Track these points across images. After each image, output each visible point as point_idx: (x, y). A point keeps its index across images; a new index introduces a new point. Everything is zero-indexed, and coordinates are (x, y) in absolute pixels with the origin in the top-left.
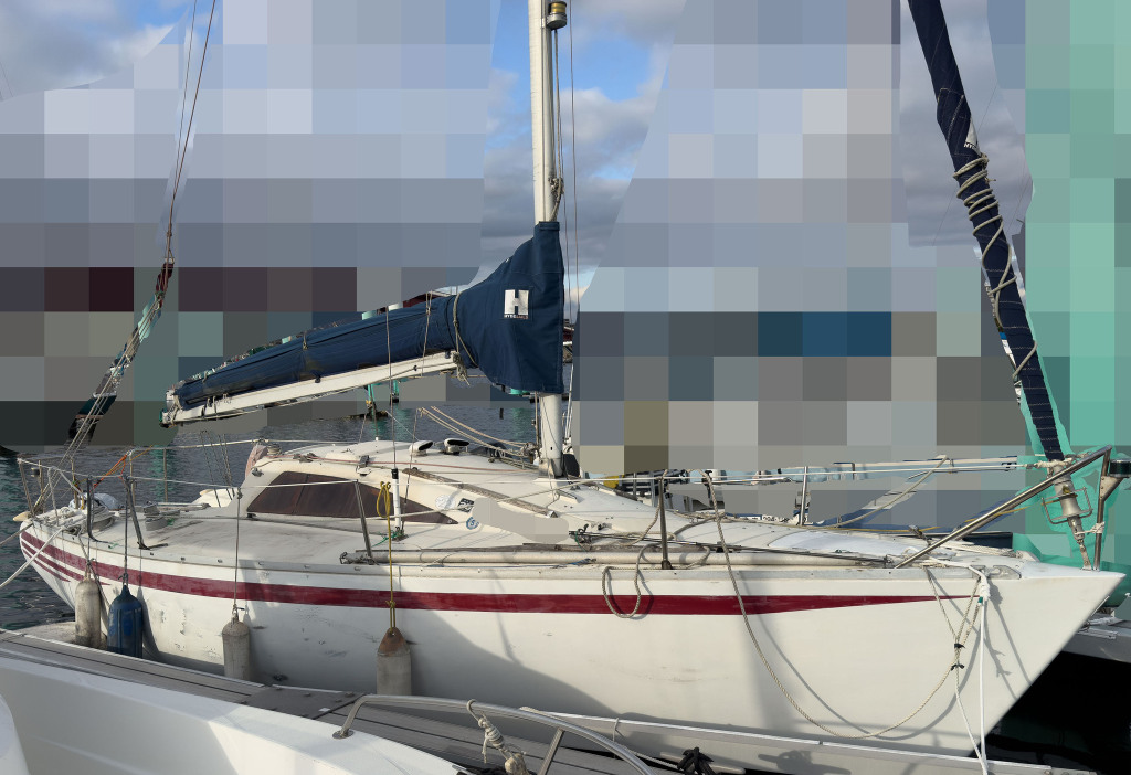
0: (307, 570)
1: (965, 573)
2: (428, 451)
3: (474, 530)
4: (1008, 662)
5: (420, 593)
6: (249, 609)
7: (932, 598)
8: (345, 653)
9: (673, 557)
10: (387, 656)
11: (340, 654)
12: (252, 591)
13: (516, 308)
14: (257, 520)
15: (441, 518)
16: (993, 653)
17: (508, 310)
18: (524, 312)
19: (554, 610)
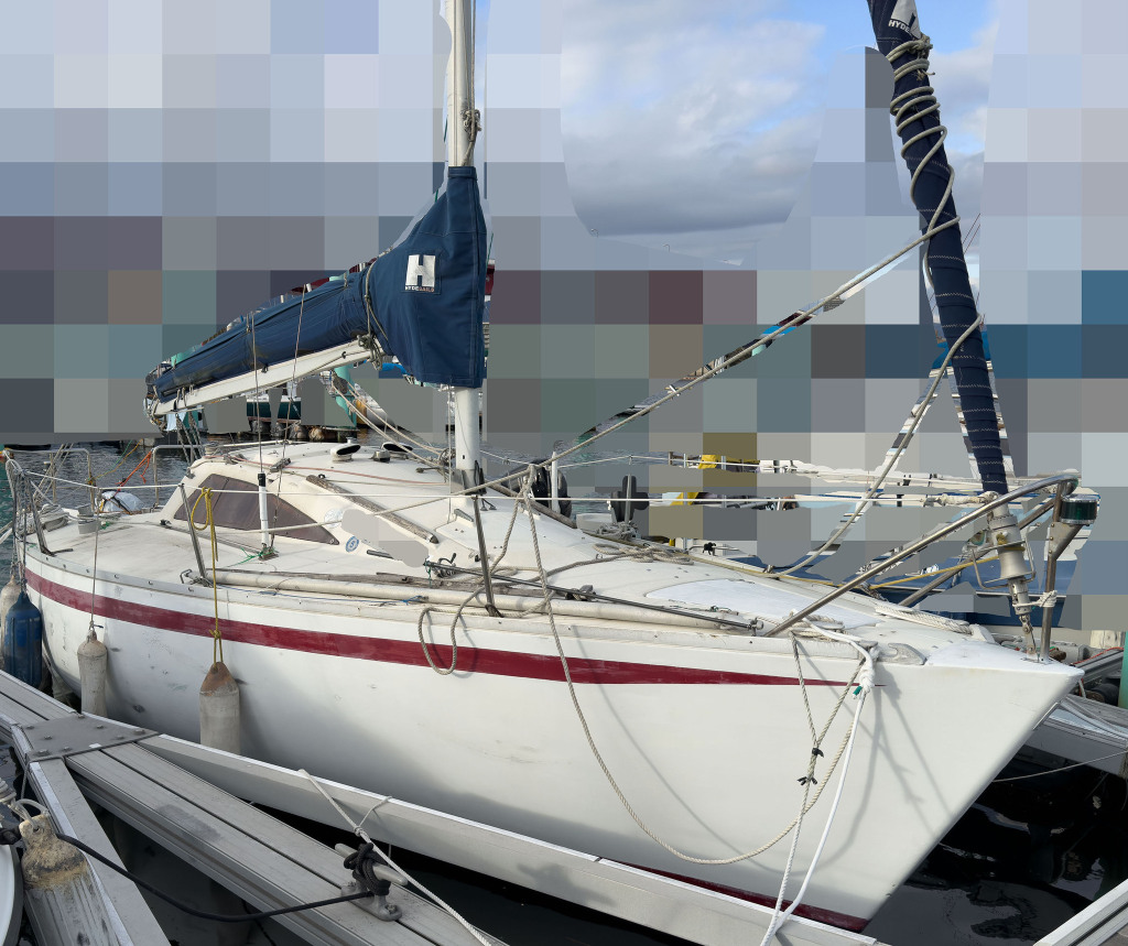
0: (151, 586)
1: (848, 649)
2: (354, 456)
3: (351, 553)
4: (919, 784)
5: (247, 624)
6: (107, 627)
7: (794, 681)
8: (185, 687)
9: (499, 600)
10: (206, 694)
11: (180, 688)
12: (111, 608)
13: (420, 278)
14: (170, 528)
15: (325, 536)
16: (898, 770)
17: (411, 281)
18: (429, 282)
19: (375, 658)
